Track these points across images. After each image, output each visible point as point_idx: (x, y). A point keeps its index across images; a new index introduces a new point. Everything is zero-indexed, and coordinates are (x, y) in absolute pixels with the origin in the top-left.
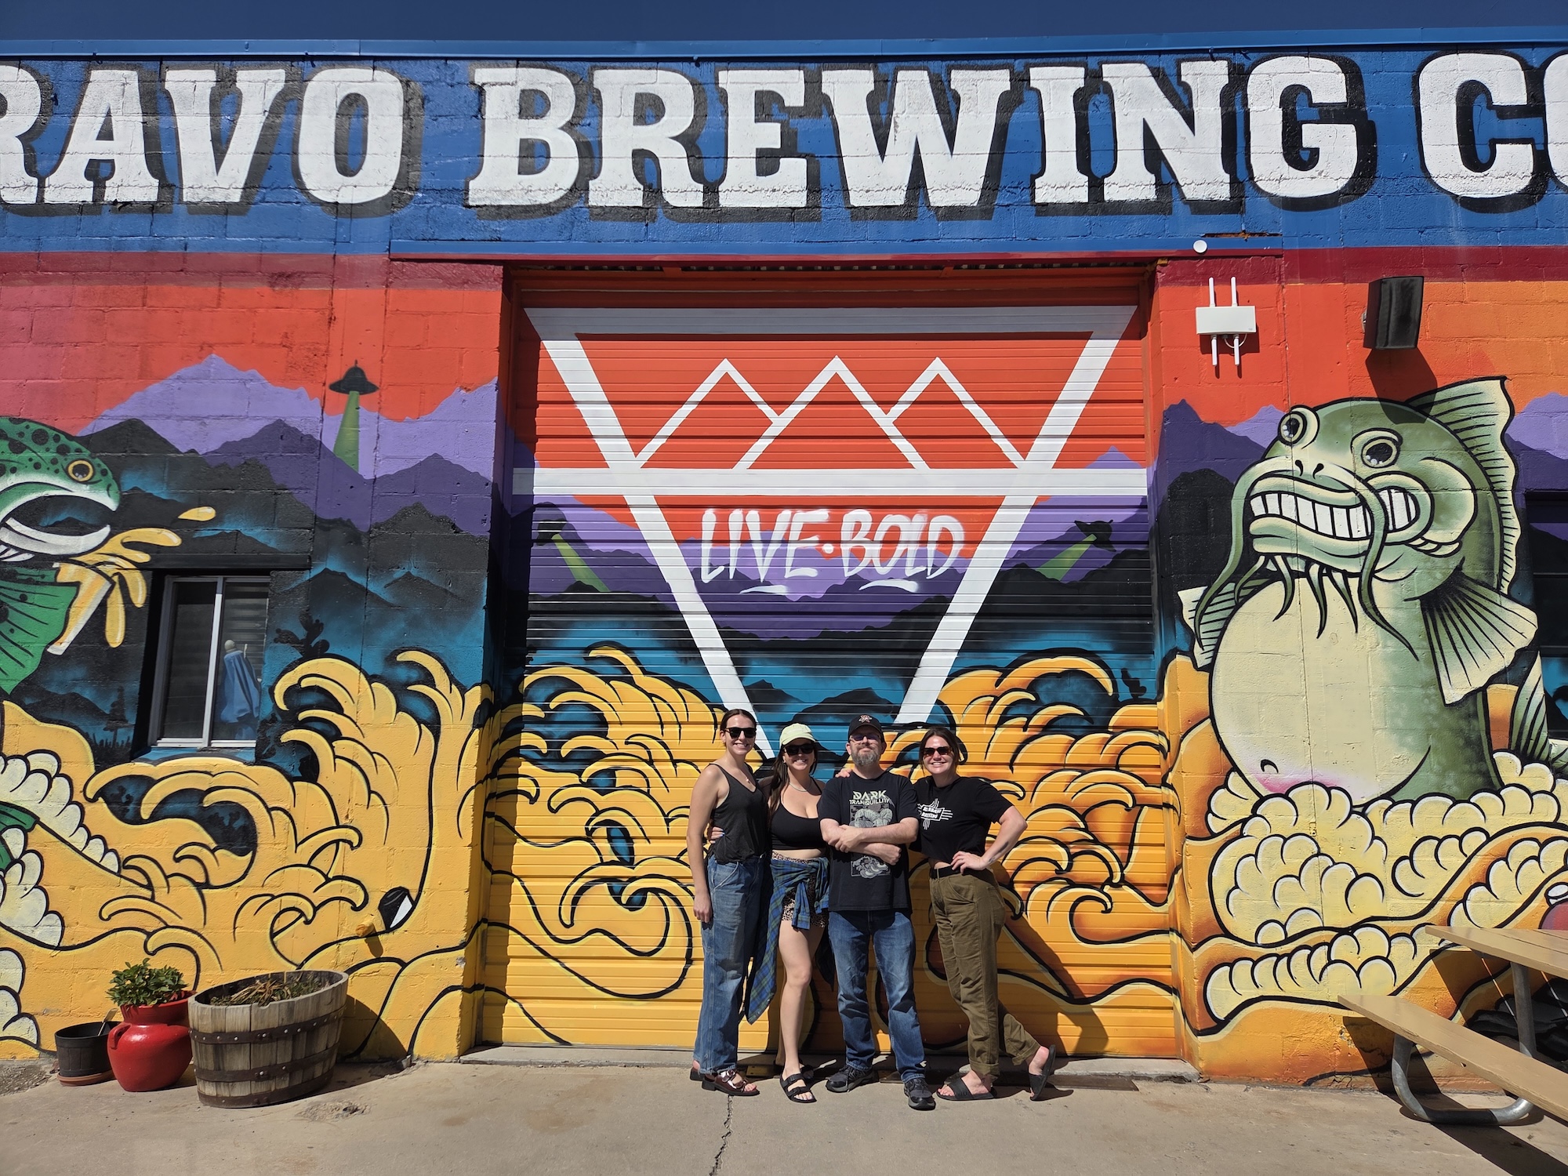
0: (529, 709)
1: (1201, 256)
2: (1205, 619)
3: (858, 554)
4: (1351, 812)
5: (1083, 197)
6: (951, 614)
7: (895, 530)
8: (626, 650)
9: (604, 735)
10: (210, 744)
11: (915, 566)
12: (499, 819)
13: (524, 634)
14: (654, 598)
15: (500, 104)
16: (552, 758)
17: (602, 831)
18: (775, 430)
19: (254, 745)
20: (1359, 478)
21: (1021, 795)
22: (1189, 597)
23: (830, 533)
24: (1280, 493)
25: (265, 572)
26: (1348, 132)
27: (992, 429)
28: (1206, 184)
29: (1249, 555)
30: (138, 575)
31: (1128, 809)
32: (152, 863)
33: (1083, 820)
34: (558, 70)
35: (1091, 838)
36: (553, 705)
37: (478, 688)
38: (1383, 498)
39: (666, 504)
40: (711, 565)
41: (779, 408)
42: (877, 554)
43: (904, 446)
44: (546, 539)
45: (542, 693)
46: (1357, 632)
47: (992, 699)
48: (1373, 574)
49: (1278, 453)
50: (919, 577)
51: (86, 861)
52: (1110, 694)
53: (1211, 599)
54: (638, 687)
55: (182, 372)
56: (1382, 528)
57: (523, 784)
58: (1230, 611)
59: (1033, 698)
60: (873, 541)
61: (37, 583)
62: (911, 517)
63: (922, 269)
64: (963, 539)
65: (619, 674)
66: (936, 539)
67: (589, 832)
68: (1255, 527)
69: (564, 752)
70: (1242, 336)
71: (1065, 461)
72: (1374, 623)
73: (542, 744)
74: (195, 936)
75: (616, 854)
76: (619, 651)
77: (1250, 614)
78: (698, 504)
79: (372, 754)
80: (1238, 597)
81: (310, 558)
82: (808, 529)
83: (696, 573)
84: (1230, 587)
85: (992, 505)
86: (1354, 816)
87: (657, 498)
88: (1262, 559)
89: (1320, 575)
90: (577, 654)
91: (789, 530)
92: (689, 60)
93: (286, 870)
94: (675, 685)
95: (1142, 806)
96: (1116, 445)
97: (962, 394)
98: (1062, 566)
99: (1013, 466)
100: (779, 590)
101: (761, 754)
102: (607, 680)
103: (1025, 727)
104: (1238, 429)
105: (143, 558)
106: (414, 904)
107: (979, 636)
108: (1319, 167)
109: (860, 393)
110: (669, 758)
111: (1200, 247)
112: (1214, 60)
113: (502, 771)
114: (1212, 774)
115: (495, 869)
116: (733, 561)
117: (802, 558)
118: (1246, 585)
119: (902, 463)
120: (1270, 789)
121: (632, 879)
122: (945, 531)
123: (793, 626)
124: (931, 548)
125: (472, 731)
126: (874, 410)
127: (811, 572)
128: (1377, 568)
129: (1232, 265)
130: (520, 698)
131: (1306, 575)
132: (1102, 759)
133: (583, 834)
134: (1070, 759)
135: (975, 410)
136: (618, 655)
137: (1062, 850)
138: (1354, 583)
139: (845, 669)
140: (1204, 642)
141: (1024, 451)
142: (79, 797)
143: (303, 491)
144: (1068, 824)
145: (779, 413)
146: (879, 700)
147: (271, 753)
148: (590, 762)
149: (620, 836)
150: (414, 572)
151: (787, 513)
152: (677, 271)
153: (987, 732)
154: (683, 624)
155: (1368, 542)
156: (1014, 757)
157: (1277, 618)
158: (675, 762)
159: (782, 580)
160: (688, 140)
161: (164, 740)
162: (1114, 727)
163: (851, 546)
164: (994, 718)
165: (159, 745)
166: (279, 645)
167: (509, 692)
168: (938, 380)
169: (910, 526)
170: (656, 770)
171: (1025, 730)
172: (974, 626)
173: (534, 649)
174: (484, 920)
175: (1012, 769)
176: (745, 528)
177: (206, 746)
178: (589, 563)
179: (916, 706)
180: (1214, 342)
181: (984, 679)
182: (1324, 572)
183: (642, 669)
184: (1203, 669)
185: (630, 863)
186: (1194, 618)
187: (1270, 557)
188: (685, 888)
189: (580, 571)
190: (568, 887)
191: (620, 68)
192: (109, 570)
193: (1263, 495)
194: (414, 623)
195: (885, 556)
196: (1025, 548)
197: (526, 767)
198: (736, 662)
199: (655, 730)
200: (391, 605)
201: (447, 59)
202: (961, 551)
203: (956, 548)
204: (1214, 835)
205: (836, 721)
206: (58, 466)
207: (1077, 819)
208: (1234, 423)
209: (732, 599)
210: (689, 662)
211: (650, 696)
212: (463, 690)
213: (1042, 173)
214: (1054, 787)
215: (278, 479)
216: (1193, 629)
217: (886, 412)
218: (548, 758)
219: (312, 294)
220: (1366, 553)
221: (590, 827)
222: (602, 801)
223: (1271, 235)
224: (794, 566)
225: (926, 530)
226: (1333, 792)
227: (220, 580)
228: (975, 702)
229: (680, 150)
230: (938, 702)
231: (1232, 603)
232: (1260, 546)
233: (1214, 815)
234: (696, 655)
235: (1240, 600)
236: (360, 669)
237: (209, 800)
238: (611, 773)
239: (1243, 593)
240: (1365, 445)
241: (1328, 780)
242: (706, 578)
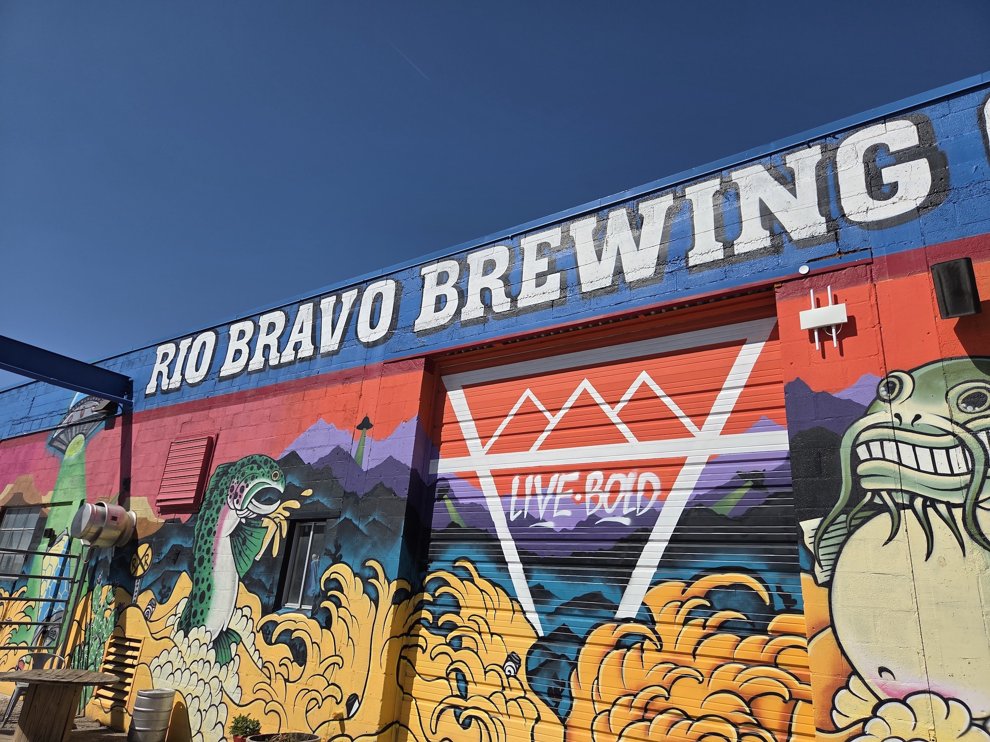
0: (427, 597)
1: (806, 276)
2: (823, 544)
3: (595, 500)
4: (971, 724)
5: (720, 255)
6: (652, 540)
7: (617, 483)
8: (473, 562)
9: (458, 614)
10: (301, 607)
11: (629, 508)
12: (409, 661)
13: (428, 552)
14: (486, 531)
15: (430, 280)
16: (434, 626)
17: (453, 675)
18: (551, 427)
19: (311, 608)
20: (957, 424)
21: (701, 680)
22: (809, 526)
23: (578, 488)
24: (881, 441)
25: (324, 520)
26: (923, 165)
27: (678, 412)
28: (808, 227)
29: (858, 492)
30: (285, 522)
31: (785, 701)
32: (272, 666)
33: (749, 706)
34: (453, 259)
35: (755, 722)
36: (437, 594)
37: (395, 582)
38: (981, 438)
39: (496, 474)
40: (515, 510)
41: (554, 412)
42: (606, 500)
43: (623, 428)
44: (441, 498)
45: (432, 586)
46: (964, 555)
47: (679, 603)
48: (976, 504)
49: (878, 409)
50: (631, 515)
51: (252, 662)
52: (768, 604)
53: (827, 528)
54: (476, 585)
55: (311, 428)
56: (983, 463)
57: (421, 641)
58: (844, 537)
59: (709, 605)
60: (604, 492)
61: (256, 527)
62: (627, 474)
63: (628, 319)
64: (659, 488)
65: (467, 576)
66: (643, 489)
67: (448, 675)
68: (861, 469)
69: (440, 623)
70: (838, 326)
71: (728, 429)
72: (981, 548)
73: (430, 617)
74: (281, 707)
75: (459, 691)
76: (469, 563)
77: (861, 540)
78: (510, 474)
79: (351, 616)
80: (850, 526)
81: (340, 512)
82: (567, 485)
83: (508, 515)
84: (843, 518)
85: (679, 463)
86: (974, 728)
87: (492, 471)
88: (869, 495)
89: (924, 507)
90: (450, 564)
91: (557, 486)
92: (508, 238)
93: (315, 676)
94: (494, 584)
95: (797, 700)
96: (765, 415)
97: (659, 392)
98: (728, 505)
99: (693, 436)
100: (550, 525)
101: (536, 633)
102: (462, 580)
103: (704, 626)
104: (843, 394)
105: (287, 514)
106: (360, 704)
107: (670, 557)
108: (899, 194)
109: (598, 399)
110: (488, 631)
111: (804, 270)
112: (810, 147)
113: (413, 632)
114: (835, 675)
115: (405, 692)
116: (526, 507)
117: (564, 504)
118: (857, 516)
119: (622, 439)
120: (889, 694)
121: (466, 708)
122: (648, 483)
123: (557, 548)
124: (640, 495)
125: (391, 606)
126: (606, 408)
127: (567, 513)
128: (981, 498)
129: (831, 277)
130: (423, 589)
131: (911, 506)
132: (763, 656)
133: (445, 676)
134: (737, 654)
135: (667, 401)
136: (469, 565)
137: (733, 729)
138: (958, 513)
139: (585, 577)
140: (823, 563)
141: (700, 425)
142: (255, 630)
143: (342, 479)
144: (737, 708)
145: (553, 416)
146: (605, 600)
147: (317, 613)
148: (451, 630)
149: (462, 679)
150: (376, 518)
151: (556, 475)
152: (501, 346)
153: (677, 628)
154: (500, 547)
155: (969, 477)
156: (696, 649)
157: (886, 543)
158: (492, 634)
159: (552, 519)
160: (505, 279)
161: (288, 604)
162: (772, 631)
163: (591, 495)
164: (680, 618)
165: (286, 606)
166: (326, 556)
167: (419, 586)
168: (644, 385)
169: (626, 480)
170: (482, 638)
171: (704, 629)
172: (667, 549)
173: (431, 561)
174: (397, 722)
175: (694, 658)
176: (534, 487)
177: (299, 608)
178: (458, 511)
179: (628, 607)
180: (816, 334)
181: (673, 588)
182: (928, 503)
183: (479, 574)
184: (823, 585)
185: (464, 697)
186: (813, 543)
187: (876, 492)
188: (491, 719)
189: (455, 516)
190: (436, 708)
191: (479, 251)
192: (277, 520)
193: (867, 443)
194: (374, 545)
195: (611, 501)
196: (701, 493)
197: (423, 631)
198: (525, 570)
199: (482, 613)
200: (366, 536)
201: (412, 267)
202: (659, 496)
203: (656, 494)
204: (838, 730)
205: (579, 613)
206: (269, 475)
207: (744, 704)
208: (839, 390)
209: (525, 531)
210: (502, 570)
211: (482, 591)
212: (389, 583)
213: (692, 248)
214: (725, 676)
215: (334, 474)
216: (813, 552)
217: (613, 408)
218: (432, 626)
219: (355, 385)
220: (968, 486)
221: (448, 672)
222: (456, 656)
223: (861, 250)
224: (559, 509)
225: (636, 483)
226: (950, 702)
227: (313, 524)
228: (667, 605)
229: (501, 283)
230: (643, 604)
231: (845, 531)
232: (866, 484)
233: (838, 712)
234: (505, 566)
235: (852, 528)
236: (352, 570)
237: (295, 635)
238: (460, 638)
239: (854, 522)
240: (961, 395)
241: (947, 691)
242: (513, 518)
